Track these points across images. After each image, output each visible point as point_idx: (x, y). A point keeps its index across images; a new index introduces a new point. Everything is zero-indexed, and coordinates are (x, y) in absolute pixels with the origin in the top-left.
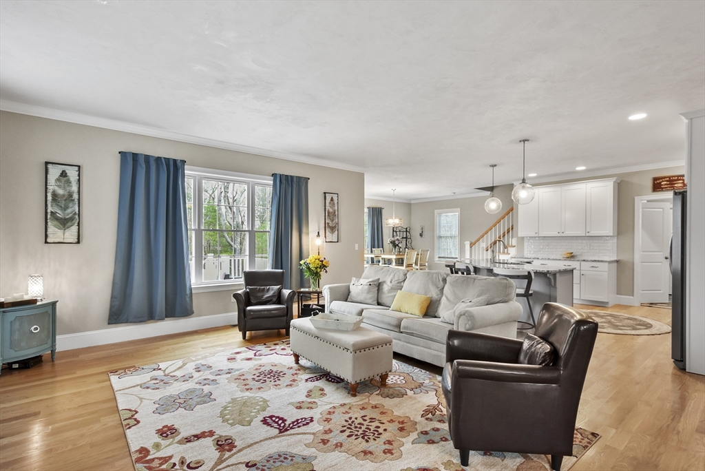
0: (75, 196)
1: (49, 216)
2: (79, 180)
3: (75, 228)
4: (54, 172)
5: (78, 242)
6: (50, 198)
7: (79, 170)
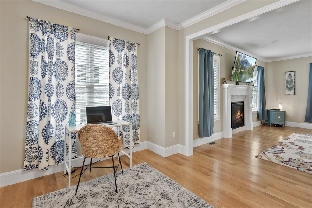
0: (294, 81)
1: (286, 87)
2: (295, 76)
3: (293, 90)
4: (287, 74)
5: (295, 94)
6: (286, 82)
7: (295, 73)
